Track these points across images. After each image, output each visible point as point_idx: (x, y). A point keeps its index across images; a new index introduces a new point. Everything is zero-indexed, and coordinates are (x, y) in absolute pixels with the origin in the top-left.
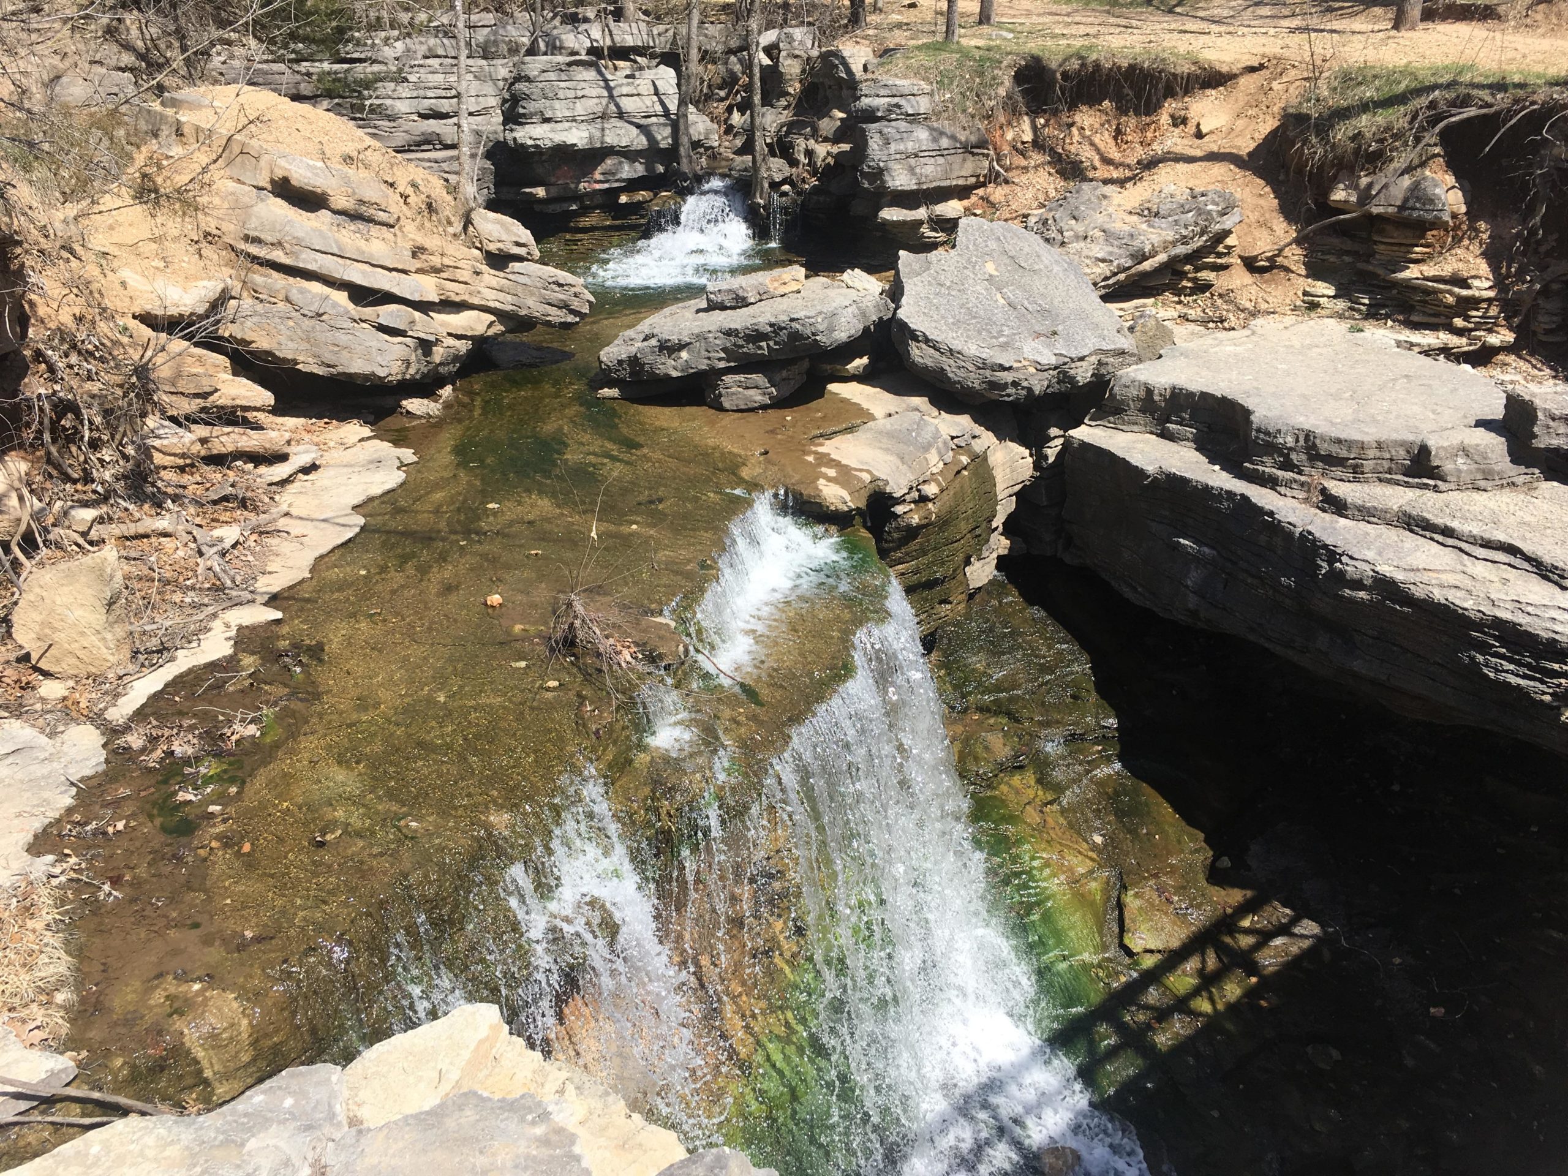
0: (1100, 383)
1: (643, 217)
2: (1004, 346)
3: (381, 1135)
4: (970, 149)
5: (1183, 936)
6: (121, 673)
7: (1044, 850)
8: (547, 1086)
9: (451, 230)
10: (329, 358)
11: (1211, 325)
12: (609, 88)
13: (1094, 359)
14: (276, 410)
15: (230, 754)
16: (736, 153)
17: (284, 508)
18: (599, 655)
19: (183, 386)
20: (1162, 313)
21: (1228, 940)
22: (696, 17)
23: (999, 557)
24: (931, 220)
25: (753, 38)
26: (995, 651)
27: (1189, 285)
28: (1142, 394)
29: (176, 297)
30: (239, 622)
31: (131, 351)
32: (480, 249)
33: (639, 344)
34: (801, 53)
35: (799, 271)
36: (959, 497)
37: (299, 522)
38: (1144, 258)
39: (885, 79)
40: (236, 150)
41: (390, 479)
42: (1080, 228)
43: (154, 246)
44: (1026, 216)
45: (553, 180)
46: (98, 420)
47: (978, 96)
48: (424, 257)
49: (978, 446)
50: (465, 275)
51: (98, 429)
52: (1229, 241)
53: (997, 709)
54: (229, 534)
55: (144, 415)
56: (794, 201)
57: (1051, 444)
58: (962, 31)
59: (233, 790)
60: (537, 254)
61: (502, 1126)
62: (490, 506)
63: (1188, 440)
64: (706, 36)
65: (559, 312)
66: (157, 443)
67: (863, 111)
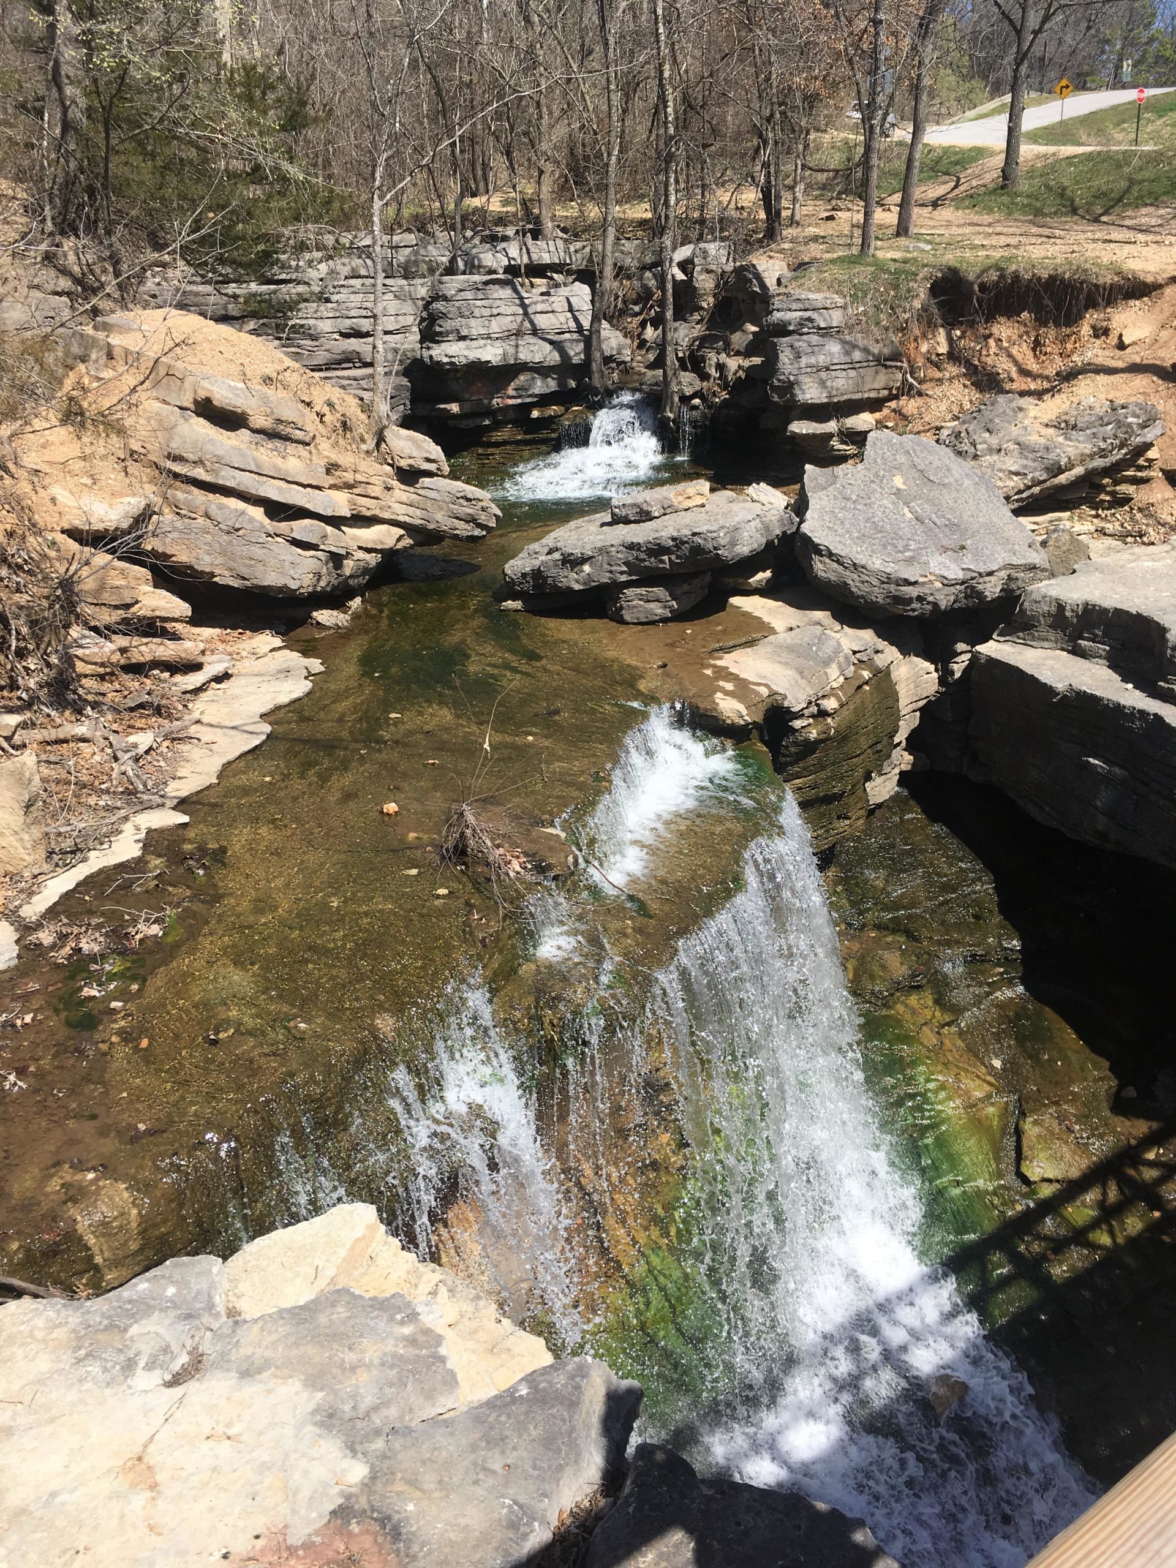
0: (1010, 598)
1: (554, 431)
2: (909, 561)
3: (256, 1328)
4: (882, 362)
5: (1083, 1166)
6: (36, 872)
7: (940, 1072)
8: (421, 1287)
9: (364, 447)
10: (245, 572)
11: (1129, 539)
12: (524, 306)
13: (1003, 574)
14: (194, 621)
15: (134, 952)
16: (647, 367)
17: (196, 715)
18: (488, 864)
19: (107, 597)
20: (1078, 527)
21: (1131, 1172)
22: (611, 232)
23: (901, 773)
24: (841, 433)
25: (667, 254)
26: (896, 868)
27: (1108, 498)
28: (1053, 610)
29: (102, 512)
30: (148, 825)
31: (57, 564)
32: (392, 466)
33: (543, 558)
34: (713, 267)
35: (704, 485)
36: (860, 712)
37: (210, 729)
38: (1060, 471)
39: (798, 293)
40: (162, 371)
41: (296, 688)
42: (994, 441)
43: (82, 463)
44: (939, 429)
45: (467, 396)
46: (25, 630)
47: (892, 308)
48: (338, 473)
49: (880, 661)
50: (376, 491)
51: (24, 639)
52: (1152, 454)
53: (895, 927)
54: (143, 740)
55: (67, 626)
56: (704, 415)
57: (959, 659)
58: (879, 243)
59: (135, 987)
60: (446, 469)
61: (372, 1323)
62: (393, 715)
63: (1100, 657)
64: (622, 252)
65: (466, 526)
66: (80, 652)
67: (774, 325)
